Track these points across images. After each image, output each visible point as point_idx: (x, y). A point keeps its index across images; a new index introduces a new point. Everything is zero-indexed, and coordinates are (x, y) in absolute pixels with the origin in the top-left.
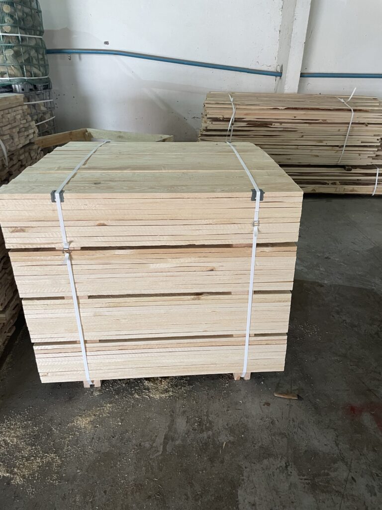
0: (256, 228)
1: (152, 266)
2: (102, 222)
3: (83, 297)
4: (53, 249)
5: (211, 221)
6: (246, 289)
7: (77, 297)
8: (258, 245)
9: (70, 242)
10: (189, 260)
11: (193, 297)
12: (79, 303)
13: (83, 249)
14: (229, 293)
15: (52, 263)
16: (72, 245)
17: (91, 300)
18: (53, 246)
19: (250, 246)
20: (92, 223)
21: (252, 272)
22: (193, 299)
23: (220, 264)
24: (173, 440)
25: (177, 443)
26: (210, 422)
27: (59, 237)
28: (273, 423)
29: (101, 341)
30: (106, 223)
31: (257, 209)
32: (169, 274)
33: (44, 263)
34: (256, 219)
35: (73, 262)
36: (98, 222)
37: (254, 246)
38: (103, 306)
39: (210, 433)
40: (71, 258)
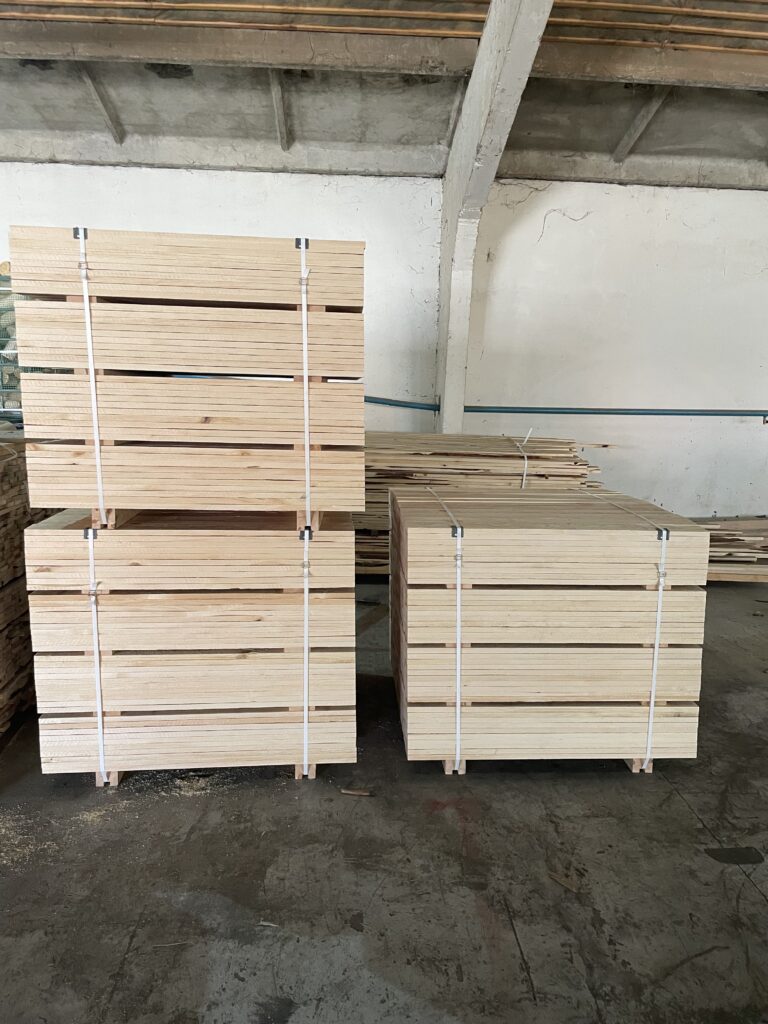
0: (306, 570)
1: (189, 615)
2: (136, 561)
3: (106, 653)
4: (78, 592)
5: (257, 562)
6: (300, 645)
7: (100, 652)
8: (312, 591)
9: (99, 583)
10: (232, 607)
11: (237, 655)
12: (100, 661)
13: (113, 592)
14: (281, 650)
15: (76, 609)
16: (100, 587)
17: (115, 656)
18: (78, 588)
19: (302, 591)
20: (125, 562)
21: (306, 623)
22: (238, 658)
23: (269, 613)
24: (200, 829)
25: (205, 832)
26: (252, 816)
27: (86, 578)
28: (330, 816)
29: (123, 713)
30: (139, 562)
31: (306, 549)
32: (208, 624)
33: (67, 608)
34: (306, 560)
35: (99, 608)
36: (131, 562)
37: (306, 591)
38: (130, 664)
39: (249, 824)
40: (97, 602)
